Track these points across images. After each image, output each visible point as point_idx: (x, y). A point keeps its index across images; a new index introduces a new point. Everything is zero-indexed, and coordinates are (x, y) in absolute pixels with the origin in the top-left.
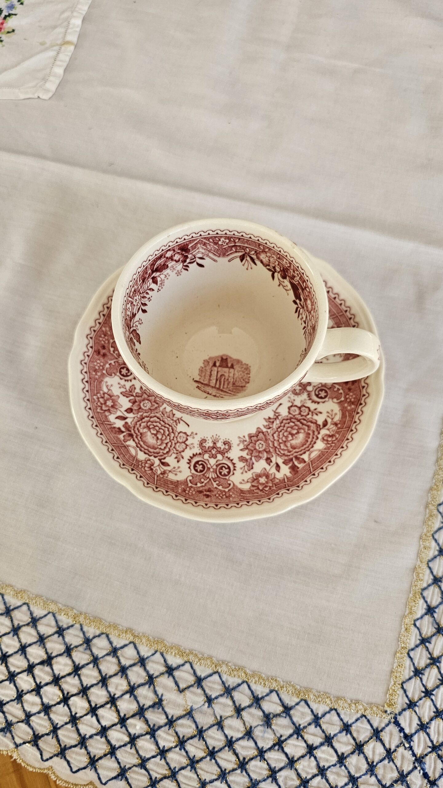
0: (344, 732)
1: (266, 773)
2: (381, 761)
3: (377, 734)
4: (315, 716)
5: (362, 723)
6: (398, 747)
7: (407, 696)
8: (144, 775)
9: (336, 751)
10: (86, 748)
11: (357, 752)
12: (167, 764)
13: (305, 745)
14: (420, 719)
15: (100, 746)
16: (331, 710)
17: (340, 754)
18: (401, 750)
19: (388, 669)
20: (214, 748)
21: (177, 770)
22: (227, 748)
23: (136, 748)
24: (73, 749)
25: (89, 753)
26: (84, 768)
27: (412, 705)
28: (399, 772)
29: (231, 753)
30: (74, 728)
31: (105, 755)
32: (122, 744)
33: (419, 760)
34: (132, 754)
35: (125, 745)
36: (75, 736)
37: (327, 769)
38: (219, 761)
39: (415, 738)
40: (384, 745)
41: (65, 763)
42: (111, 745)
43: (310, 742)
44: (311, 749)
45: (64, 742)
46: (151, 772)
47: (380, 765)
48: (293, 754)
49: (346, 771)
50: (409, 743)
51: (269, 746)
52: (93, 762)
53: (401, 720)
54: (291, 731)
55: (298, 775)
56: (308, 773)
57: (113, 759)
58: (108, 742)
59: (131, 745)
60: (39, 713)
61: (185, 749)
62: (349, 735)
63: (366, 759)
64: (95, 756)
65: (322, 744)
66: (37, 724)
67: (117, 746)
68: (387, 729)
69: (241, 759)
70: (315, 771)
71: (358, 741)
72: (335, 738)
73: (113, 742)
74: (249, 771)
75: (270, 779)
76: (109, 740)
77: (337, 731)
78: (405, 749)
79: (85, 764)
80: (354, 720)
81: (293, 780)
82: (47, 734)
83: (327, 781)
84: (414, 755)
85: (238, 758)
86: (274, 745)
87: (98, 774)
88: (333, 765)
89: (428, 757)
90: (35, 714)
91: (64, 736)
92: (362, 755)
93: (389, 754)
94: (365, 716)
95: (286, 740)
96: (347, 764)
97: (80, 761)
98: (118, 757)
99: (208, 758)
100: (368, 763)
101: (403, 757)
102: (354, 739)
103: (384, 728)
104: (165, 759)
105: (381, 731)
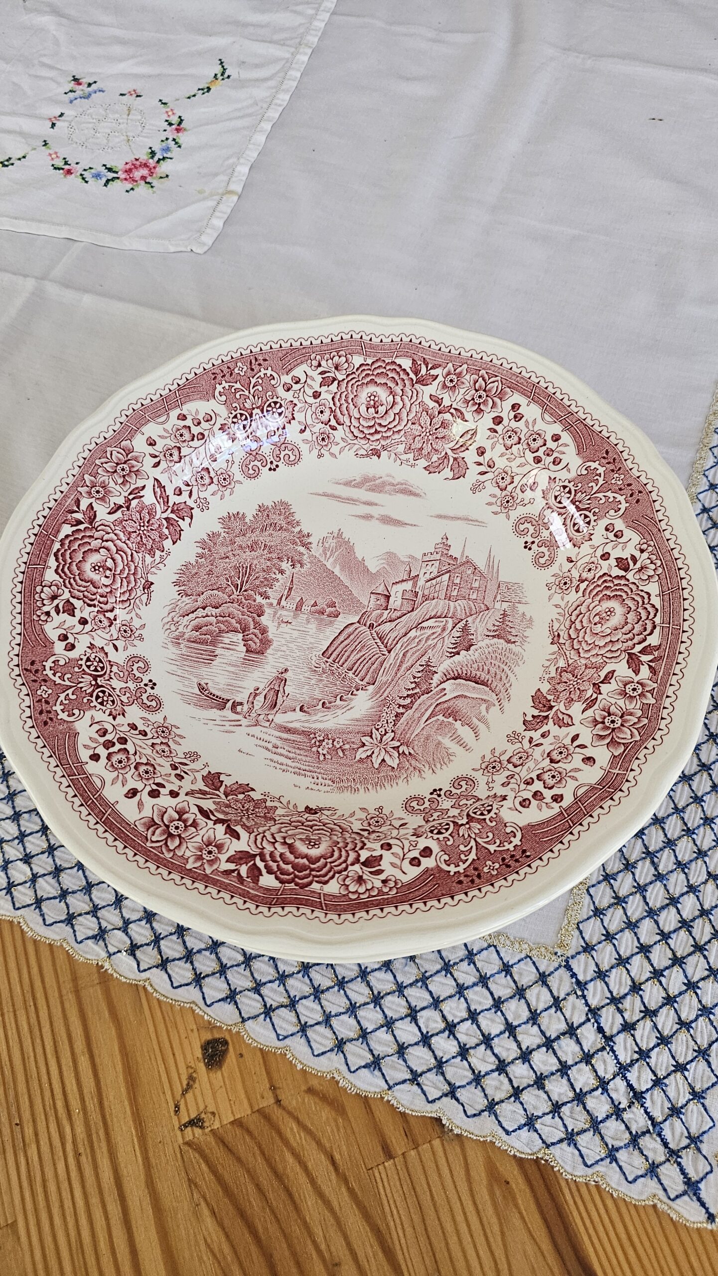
0: (504, 973)
1: (404, 1011)
2: (546, 1010)
3: (543, 978)
4: (468, 951)
5: (525, 964)
6: (568, 994)
7: (583, 938)
8: (258, 1001)
9: (492, 994)
10: (192, 963)
11: (518, 997)
12: (287, 991)
13: (454, 984)
14: (597, 965)
15: (208, 963)
16: (490, 946)
17: (496, 997)
18: (572, 998)
19: (564, 906)
20: (344, 978)
21: (297, 999)
22: (359, 979)
24: (177, 962)
25: (194, 969)
26: (187, 985)
27: (588, 948)
28: (567, 1024)
29: (364, 985)
30: (180, 940)
31: (213, 974)
33: (594, 1012)
35: (238, 965)
36: (181, 948)
37: (479, 1013)
38: (349, 992)
39: (590, 986)
40: (551, 991)
41: (166, 976)
42: (222, 964)
43: (460, 981)
44: (461, 990)
45: (166, 954)
46: (266, 999)
47: (544, 1014)
48: (439, 993)
49: (503, 1018)
50: (583, 991)
51: (411, 981)
52: (198, 979)
53: (574, 964)
54: (439, 967)
55: (444, 1016)
56: (456, 1016)
57: (223, 978)
60: (140, 920)
61: (308, 976)
62: (508, 977)
63: (528, 1005)
64: (201, 973)
65: (475, 984)
66: (137, 932)
67: (228, 965)
68: (556, 973)
69: (376, 993)
70: (465, 1015)
71: (519, 985)
72: (491, 979)
74: (383, 1007)
75: (409, 1019)
77: (495, 971)
78: (578, 997)
79: (190, 980)
80: (516, 960)
81: (437, 1022)
82: (147, 945)
83: (479, 1027)
84: (587, 1004)
85: (372, 990)
86: (417, 981)
87: (203, 993)
88: (486, 1010)
89: (604, 1009)
90: (135, 921)
91: (166, 946)
92: (523, 1001)
93: (557, 1003)
94: (530, 958)
95: (431, 976)
96: (503, 1009)
97: (184, 977)
99: (336, 988)
100: (530, 1011)
101: (574, 1007)
102: (515, 981)
103: (552, 972)
104: (284, 985)
105: (549, 975)
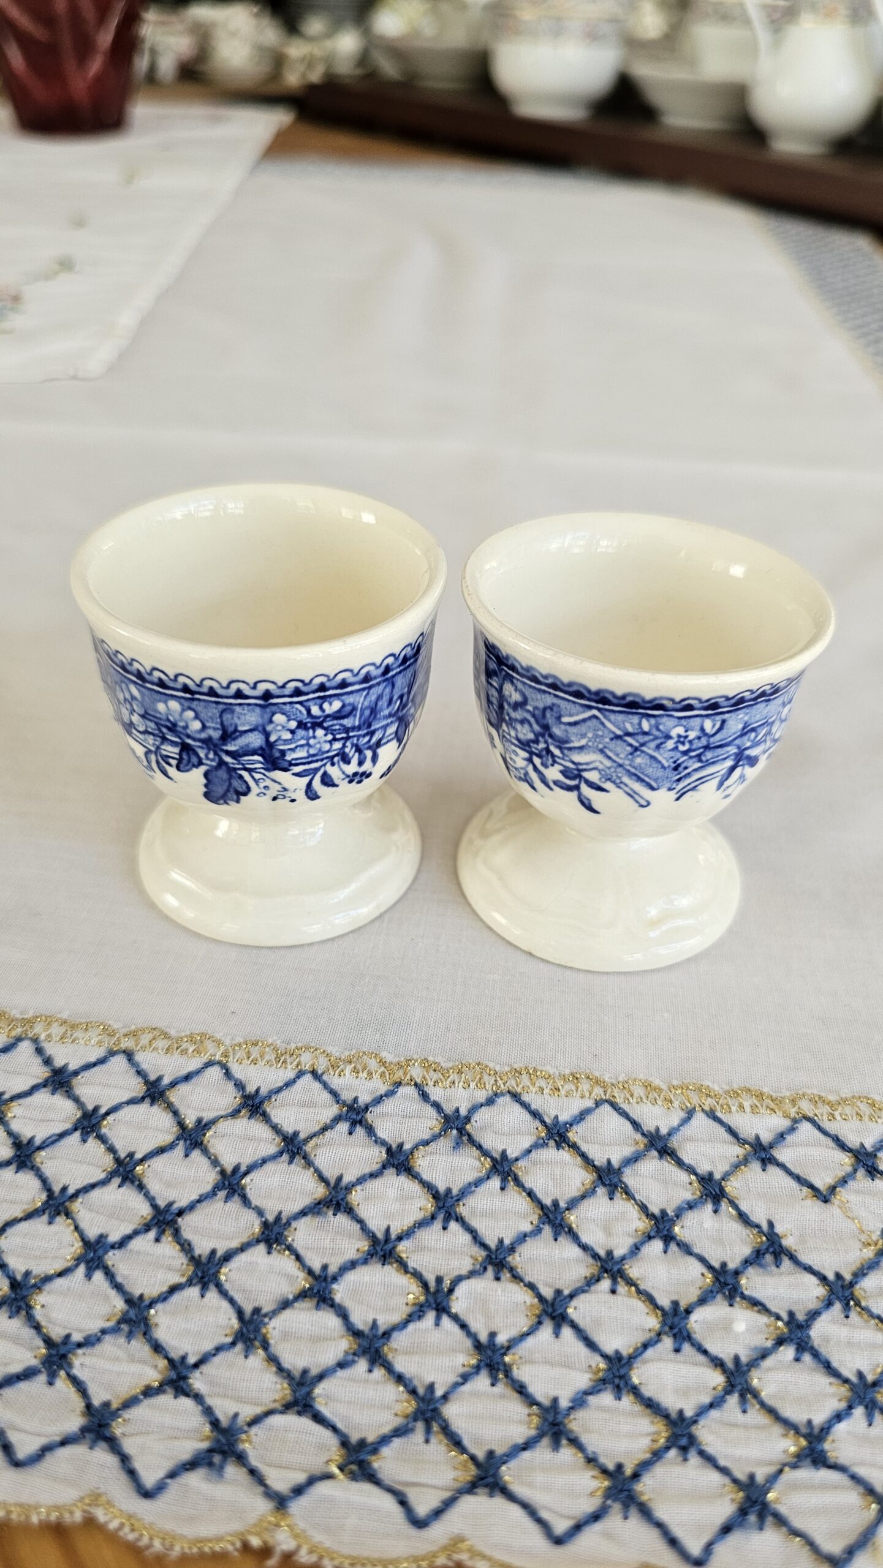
10: (574, 1443)
15: (626, 1427)
23: (763, 1405)
24: (525, 1455)
25: (591, 1461)
26: (596, 1517)
32: (707, 1400)
34: (757, 1427)
35: (717, 1402)
36: (519, 1408)
41: (514, 1511)
42: (667, 1416)
45: (479, 1440)
52: (622, 1486)
58: (651, 1405)
59: (742, 1396)
64: (619, 1465)
66: (348, 1404)
67: (688, 1414)
73: (671, 1402)
76: (650, 1399)
82: (399, 1432)
87: (661, 1527)
90: (327, 1372)
91: (472, 1419)
97: (572, 1494)
98: (710, 1450)
